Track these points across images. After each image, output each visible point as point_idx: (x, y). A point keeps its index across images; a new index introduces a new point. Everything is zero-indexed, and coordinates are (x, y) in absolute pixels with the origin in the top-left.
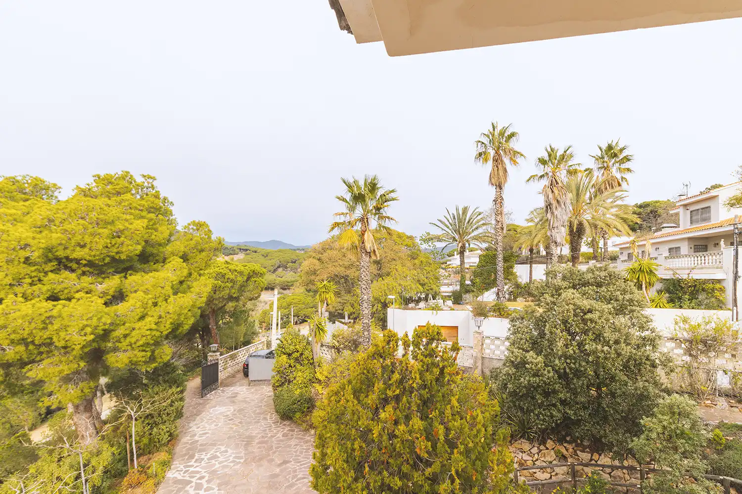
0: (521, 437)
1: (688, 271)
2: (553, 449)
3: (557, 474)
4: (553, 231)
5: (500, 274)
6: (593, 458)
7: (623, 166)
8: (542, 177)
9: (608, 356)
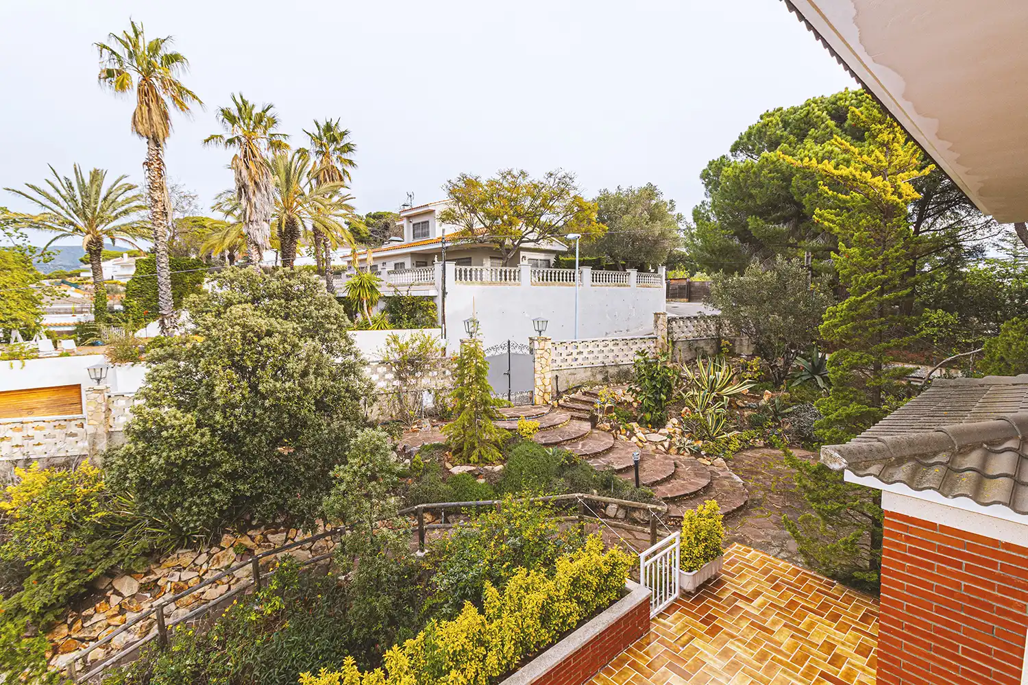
0: (176, 548)
1: (407, 288)
2: (232, 546)
3: (238, 580)
4: (251, 226)
5: (164, 289)
6: (289, 536)
7: (345, 156)
8: (231, 141)
9: (291, 395)
